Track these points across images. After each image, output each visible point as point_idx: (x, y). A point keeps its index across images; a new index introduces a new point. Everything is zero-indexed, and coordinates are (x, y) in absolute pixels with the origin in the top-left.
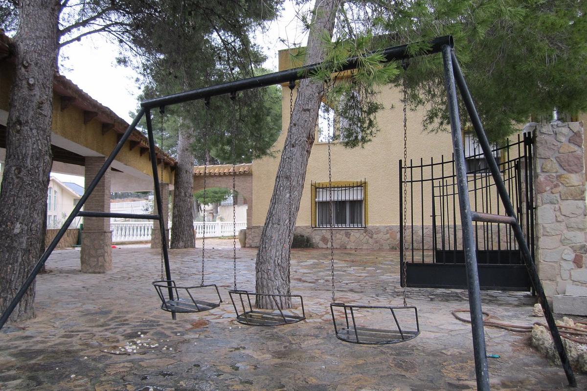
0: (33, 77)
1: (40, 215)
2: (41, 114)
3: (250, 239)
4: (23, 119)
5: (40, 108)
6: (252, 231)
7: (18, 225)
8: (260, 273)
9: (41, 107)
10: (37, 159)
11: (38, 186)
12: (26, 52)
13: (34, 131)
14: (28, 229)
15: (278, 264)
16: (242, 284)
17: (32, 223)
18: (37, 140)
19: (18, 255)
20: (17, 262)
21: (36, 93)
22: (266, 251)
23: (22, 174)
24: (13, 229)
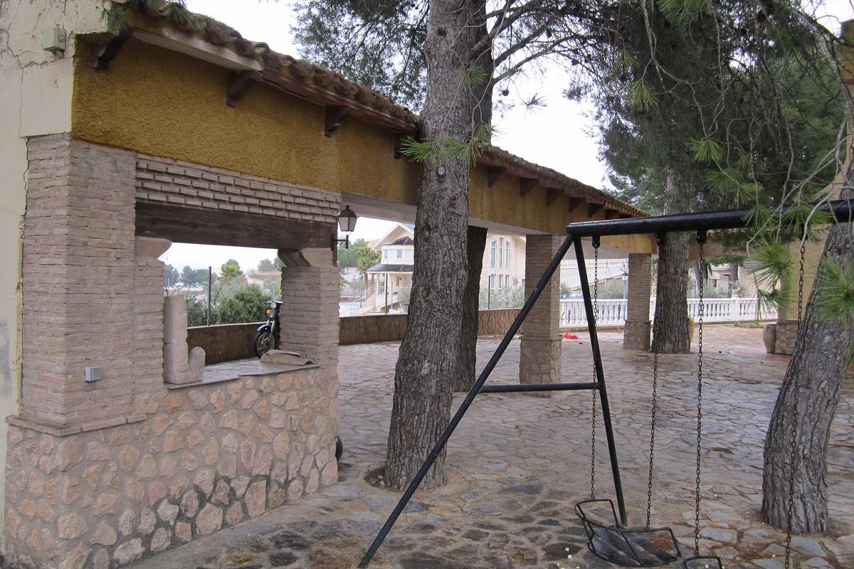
0: (443, 166)
1: (453, 349)
2: (453, 213)
3: (782, 341)
4: (432, 222)
5: (452, 205)
6: (787, 328)
7: (426, 365)
8: (770, 466)
9: (454, 204)
10: (449, 276)
11: (450, 312)
12: (435, 132)
13: (446, 238)
14: (438, 370)
15: (804, 457)
16: (752, 448)
17: (443, 361)
18: (449, 250)
19: (425, 403)
20: (425, 412)
21: (447, 185)
22: (783, 431)
23: (430, 296)
24: (421, 370)
